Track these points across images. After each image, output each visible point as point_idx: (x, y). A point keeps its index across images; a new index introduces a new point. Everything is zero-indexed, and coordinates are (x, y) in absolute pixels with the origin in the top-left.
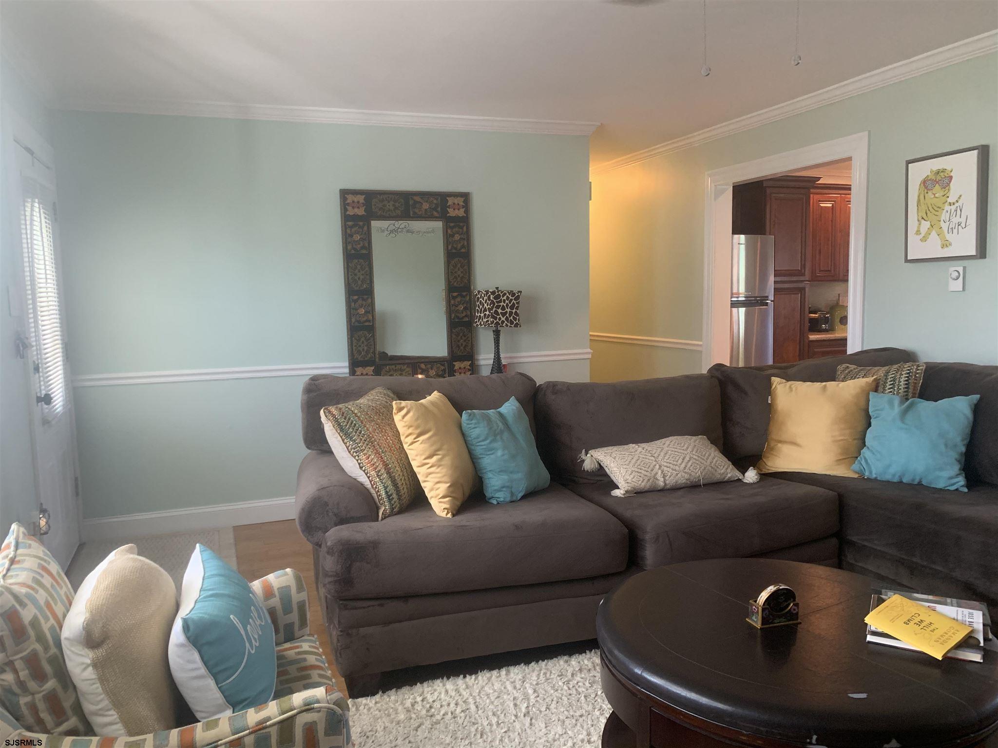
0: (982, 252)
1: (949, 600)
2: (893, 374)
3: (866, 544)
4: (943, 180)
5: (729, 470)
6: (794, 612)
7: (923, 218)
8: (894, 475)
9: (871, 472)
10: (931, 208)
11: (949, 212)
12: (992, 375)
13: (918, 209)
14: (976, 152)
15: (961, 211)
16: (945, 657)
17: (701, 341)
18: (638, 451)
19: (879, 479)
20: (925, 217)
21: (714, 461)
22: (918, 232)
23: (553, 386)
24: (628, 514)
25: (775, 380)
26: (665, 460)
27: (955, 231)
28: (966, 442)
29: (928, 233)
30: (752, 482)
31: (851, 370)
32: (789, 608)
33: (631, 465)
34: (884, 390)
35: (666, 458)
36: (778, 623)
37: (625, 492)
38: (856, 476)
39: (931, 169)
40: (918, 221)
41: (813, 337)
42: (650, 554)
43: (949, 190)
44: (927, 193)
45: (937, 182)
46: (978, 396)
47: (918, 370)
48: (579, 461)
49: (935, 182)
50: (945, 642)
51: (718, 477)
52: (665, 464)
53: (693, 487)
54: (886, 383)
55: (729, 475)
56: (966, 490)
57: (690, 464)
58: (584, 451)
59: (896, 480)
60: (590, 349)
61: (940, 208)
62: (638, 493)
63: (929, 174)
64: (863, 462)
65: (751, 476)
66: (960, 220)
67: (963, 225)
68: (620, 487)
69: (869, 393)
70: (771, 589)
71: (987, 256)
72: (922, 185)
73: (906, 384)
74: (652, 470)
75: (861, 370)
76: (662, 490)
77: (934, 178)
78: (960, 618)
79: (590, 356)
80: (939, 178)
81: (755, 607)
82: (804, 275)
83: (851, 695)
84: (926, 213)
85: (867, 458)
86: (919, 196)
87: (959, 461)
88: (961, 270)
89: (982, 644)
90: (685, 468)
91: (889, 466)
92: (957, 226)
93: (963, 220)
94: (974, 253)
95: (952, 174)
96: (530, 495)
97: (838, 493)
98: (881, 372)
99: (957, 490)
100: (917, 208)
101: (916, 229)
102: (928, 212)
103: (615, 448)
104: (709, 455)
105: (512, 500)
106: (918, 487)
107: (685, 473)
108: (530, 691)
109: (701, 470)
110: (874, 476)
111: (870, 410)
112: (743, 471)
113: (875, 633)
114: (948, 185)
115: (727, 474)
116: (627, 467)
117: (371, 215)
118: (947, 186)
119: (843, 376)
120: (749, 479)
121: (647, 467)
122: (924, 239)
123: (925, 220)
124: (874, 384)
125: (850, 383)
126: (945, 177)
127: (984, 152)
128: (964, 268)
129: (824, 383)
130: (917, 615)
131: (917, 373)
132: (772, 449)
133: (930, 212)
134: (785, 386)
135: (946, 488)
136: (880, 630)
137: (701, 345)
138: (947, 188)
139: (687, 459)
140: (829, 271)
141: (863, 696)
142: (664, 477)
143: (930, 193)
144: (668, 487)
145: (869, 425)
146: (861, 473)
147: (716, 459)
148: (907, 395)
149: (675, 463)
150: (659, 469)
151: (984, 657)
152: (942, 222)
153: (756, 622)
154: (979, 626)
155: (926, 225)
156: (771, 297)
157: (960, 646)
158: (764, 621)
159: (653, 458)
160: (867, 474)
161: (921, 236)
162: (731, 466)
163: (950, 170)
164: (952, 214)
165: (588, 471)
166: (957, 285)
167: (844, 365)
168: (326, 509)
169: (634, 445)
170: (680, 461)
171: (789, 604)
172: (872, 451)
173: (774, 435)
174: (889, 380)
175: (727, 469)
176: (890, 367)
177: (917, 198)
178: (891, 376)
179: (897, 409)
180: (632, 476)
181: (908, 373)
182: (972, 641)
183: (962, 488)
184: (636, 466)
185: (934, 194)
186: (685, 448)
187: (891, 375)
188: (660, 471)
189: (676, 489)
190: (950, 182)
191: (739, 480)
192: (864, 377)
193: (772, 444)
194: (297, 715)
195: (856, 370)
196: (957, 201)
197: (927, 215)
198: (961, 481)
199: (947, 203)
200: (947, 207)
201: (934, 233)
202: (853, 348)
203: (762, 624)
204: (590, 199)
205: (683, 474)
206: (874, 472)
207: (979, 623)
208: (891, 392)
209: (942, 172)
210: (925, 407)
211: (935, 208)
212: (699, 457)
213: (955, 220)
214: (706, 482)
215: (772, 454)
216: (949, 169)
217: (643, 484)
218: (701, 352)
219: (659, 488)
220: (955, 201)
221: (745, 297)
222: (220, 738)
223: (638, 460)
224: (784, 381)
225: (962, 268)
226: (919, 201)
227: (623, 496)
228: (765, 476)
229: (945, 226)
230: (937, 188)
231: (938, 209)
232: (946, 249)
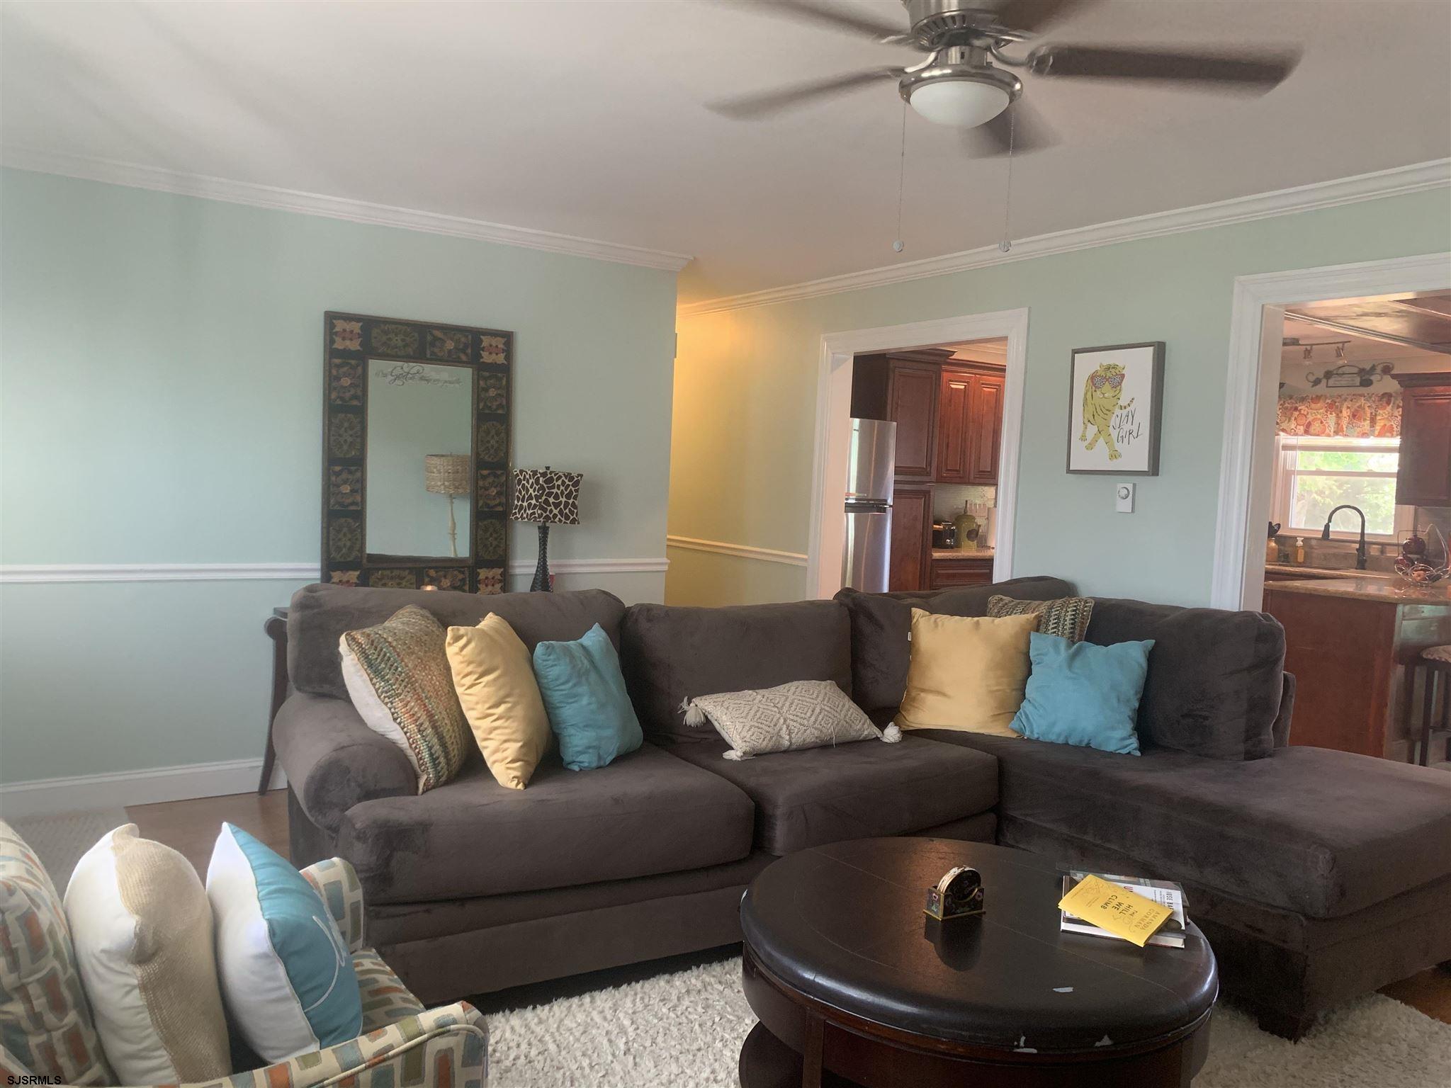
0: (1154, 469)
1: (1142, 880)
2: (1058, 610)
3: (1030, 819)
4: (1111, 378)
5: (866, 726)
6: (980, 899)
7: (1089, 421)
8: (1059, 735)
9: (1032, 732)
10: (1098, 410)
12: (1166, 616)
13: (1084, 410)
14: (1152, 348)
15: (1133, 417)
16: (1147, 944)
17: (806, 554)
18: (756, 701)
19: (1041, 739)
20: (1091, 419)
21: (850, 713)
22: (1083, 438)
23: (647, 610)
24: (752, 782)
25: (917, 612)
26: (791, 712)
27: (1126, 440)
28: (1139, 696)
29: (1095, 440)
30: (893, 741)
31: (1006, 604)
32: (973, 895)
33: (750, 717)
34: (1047, 630)
35: (793, 709)
36: (961, 913)
37: (742, 754)
38: (1014, 736)
39: (1101, 364)
40: (1084, 423)
41: (937, 555)
42: (780, 834)
43: (1120, 390)
44: (1095, 391)
45: (1107, 380)
46: (1154, 641)
47: (1086, 607)
48: (680, 712)
49: (1106, 379)
50: (1145, 926)
51: (853, 734)
52: (791, 717)
53: (824, 747)
54: (1048, 621)
55: (866, 733)
56: (1138, 754)
57: (821, 717)
58: (686, 699)
59: (1061, 741)
60: (667, 557)
61: (1110, 411)
62: (757, 755)
63: (1099, 368)
64: (1024, 719)
65: (892, 733)
66: (1131, 428)
67: (1135, 434)
68: (734, 747)
69: (1030, 633)
70: (955, 871)
71: (1160, 473)
72: (1089, 381)
73: (1072, 624)
74: (775, 725)
75: (1019, 604)
76: (786, 752)
77: (1103, 374)
78: (1158, 899)
79: (666, 568)
80: (1109, 375)
81: (936, 893)
82: (929, 474)
83: (1054, 989)
84: (1094, 415)
85: (1028, 712)
86: (1086, 394)
87: (1132, 719)
88: (1130, 487)
89: (1183, 928)
90: (815, 723)
91: (1054, 724)
92: (1128, 434)
93: (1135, 428)
94: (1147, 470)
95: (1124, 372)
96: (622, 759)
97: (998, 757)
98: (1043, 607)
99: (1129, 753)
100: (1082, 408)
101: (1081, 433)
103: (728, 695)
104: (844, 706)
105: (599, 765)
106: (1086, 750)
107: (816, 729)
108: (627, 1022)
109: (834, 725)
110: (1036, 736)
111: (1031, 654)
112: (882, 726)
113: (1071, 921)
114: (1120, 384)
115: (864, 731)
116: (744, 720)
117: (368, 351)
118: (1118, 386)
119: (996, 611)
120: (889, 737)
121: (769, 720)
122: (1090, 447)
123: (1091, 424)
124: (1035, 622)
125: (1008, 619)
126: (1117, 374)
127: (1160, 350)
128: (1134, 485)
129: (976, 619)
130: (1114, 898)
131: (1085, 611)
132: (914, 699)
133: (1099, 415)
134: (929, 619)
135: (1119, 751)
136: (1075, 916)
137: (805, 560)
138: (1118, 388)
139: (817, 711)
140: (957, 471)
141: (1069, 990)
142: (789, 734)
143: (1098, 392)
144: (794, 747)
145: (1030, 673)
146: (1021, 733)
147: (851, 710)
148: (1072, 637)
149: (803, 715)
150: (784, 724)
151: (1185, 941)
152: (1111, 427)
153: (936, 913)
154: (1179, 908)
155: (1092, 430)
156: (890, 502)
157: (1160, 931)
158: (947, 911)
159: (776, 709)
160: (1027, 733)
161: (1086, 443)
162: (868, 721)
163: (1122, 367)
164: (1122, 420)
165: (690, 726)
166: (1125, 506)
167: (997, 597)
168: (347, 777)
169: (750, 692)
170: (809, 714)
171: (974, 890)
172: (1034, 705)
173: (916, 682)
174: (1053, 618)
175: (864, 724)
176: (1053, 603)
177: (1083, 396)
178: (1054, 613)
179: (1064, 653)
180: (750, 733)
181: (1074, 611)
182: (1174, 925)
183: (1135, 751)
184: (755, 720)
185: (1103, 394)
186: (814, 696)
187: (1055, 611)
188: (785, 726)
189: (802, 750)
190: (1122, 381)
191: (877, 738)
192: (1023, 612)
193: (913, 694)
194: (427, 1041)
195: (1012, 604)
196: (1129, 405)
197: (1094, 418)
198: (1133, 743)
199: (1117, 406)
200: (1117, 411)
201: (1101, 441)
202: (1001, 574)
203: (944, 915)
204: (676, 357)
205: (813, 730)
206: (1036, 731)
207: (1178, 904)
208: (1055, 632)
209: (1114, 368)
210: (1095, 652)
211: (1104, 410)
212: (830, 707)
213: (1127, 427)
214: (840, 740)
215: (914, 706)
216: (1121, 365)
217: (764, 744)
218: (806, 568)
219: (783, 749)
220: (1126, 404)
221: (856, 500)
222: (326, 1077)
223: (757, 711)
224: (928, 613)
225: (1132, 485)
226: (1085, 399)
227: (739, 759)
228: (908, 734)
229: (1114, 434)
230: (1107, 386)
231: (1107, 412)
232: (1115, 460)
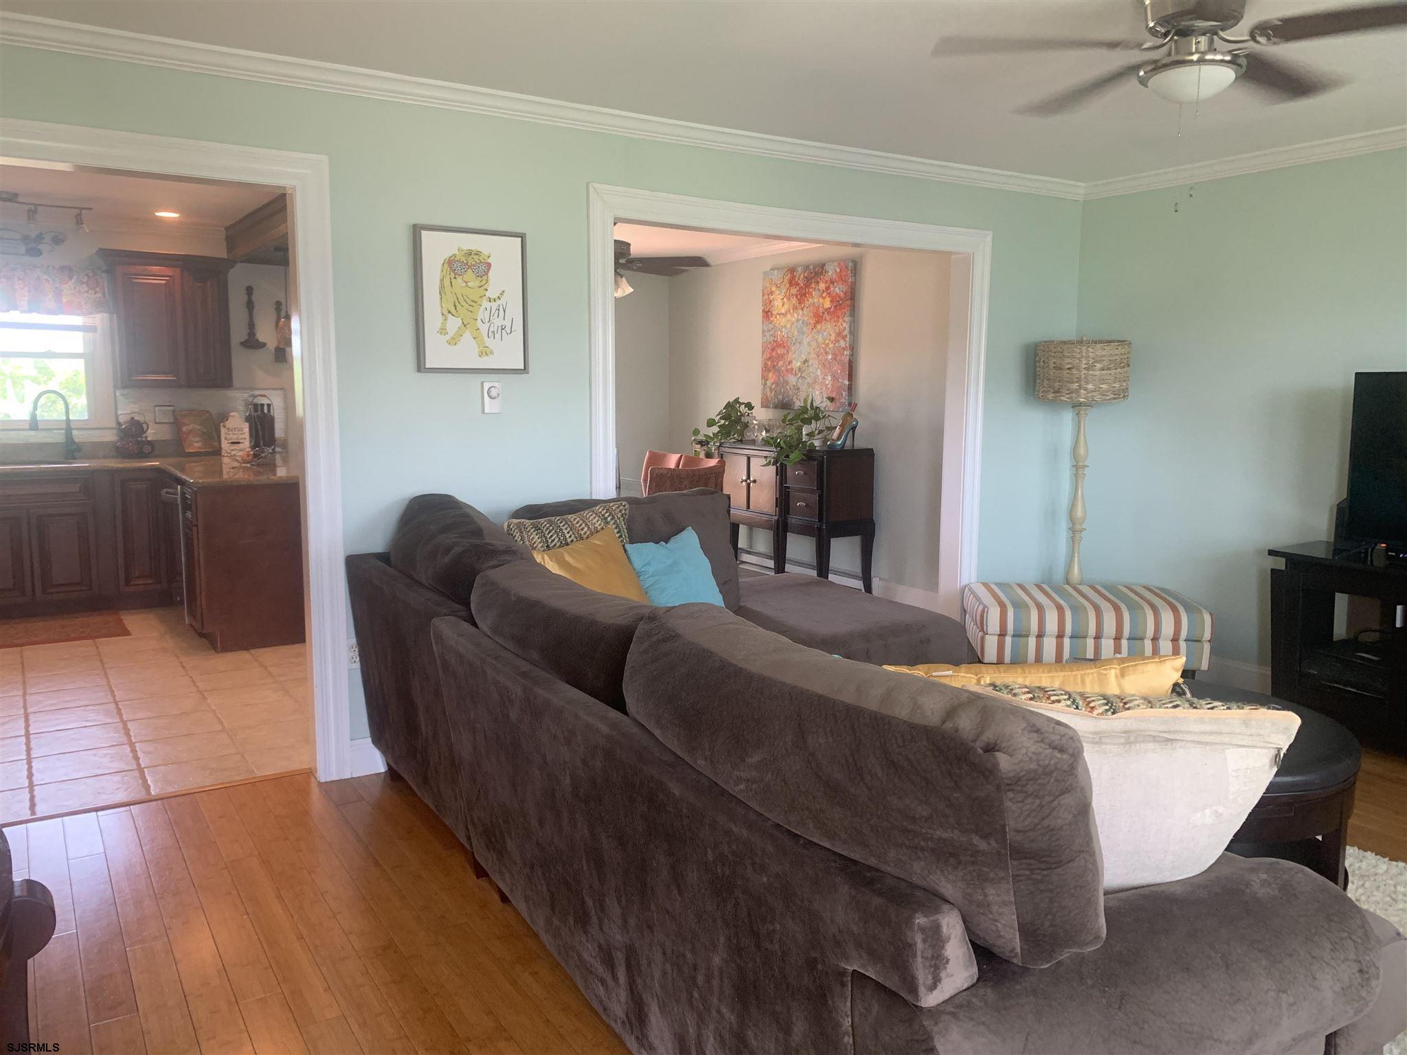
4: (477, 265)
7: (449, 312)
10: (461, 300)
11: (489, 310)
13: (442, 298)
14: (518, 240)
15: (504, 311)
20: (453, 310)
22: (443, 331)
27: (498, 336)
29: (459, 334)
40: (443, 315)
44: (455, 278)
45: (470, 267)
49: (467, 266)
61: (476, 302)
63: (457, 252)
66: (502, 322)
67: (507, 329)
71: (530, 371)
72: (446, 266)
77: (463, 259)
80: (471, 261)
84: (455, 306)
86: (442, 281)
88: (500, 386)
92: (500, 328)
93: (507, 323)
94: (521, 367)
95: (490, 261)
100: (439, 296)
101: (439, 325)
102: (457, 304)
114: (486, 273)
118: (484, 275)
122: (453, 341)
123: (453, 315)
126: (481, 262)
133: (461, 306)
138: (485, 278)
143: (459, 280)
152: (479, 321)
161: (448, 337)
163: (487, 255)
164: (492, 315)
166: (494, 405)
177: (438, 282)
190: (489, 269)
196: (499, 298)
197: (456, 309)
199: (485, 298)
200: (485, 304)
201: (467, 335)
209: (477, 254)
211: (468, 301)
213: (498, 322)
216: (485, 252)
220: (496, 296)
225: (502, 384)
226: (442, 287)
229: (484, 328)
230: (470, 274)
231: (472, 304)
232: (486, 357)
